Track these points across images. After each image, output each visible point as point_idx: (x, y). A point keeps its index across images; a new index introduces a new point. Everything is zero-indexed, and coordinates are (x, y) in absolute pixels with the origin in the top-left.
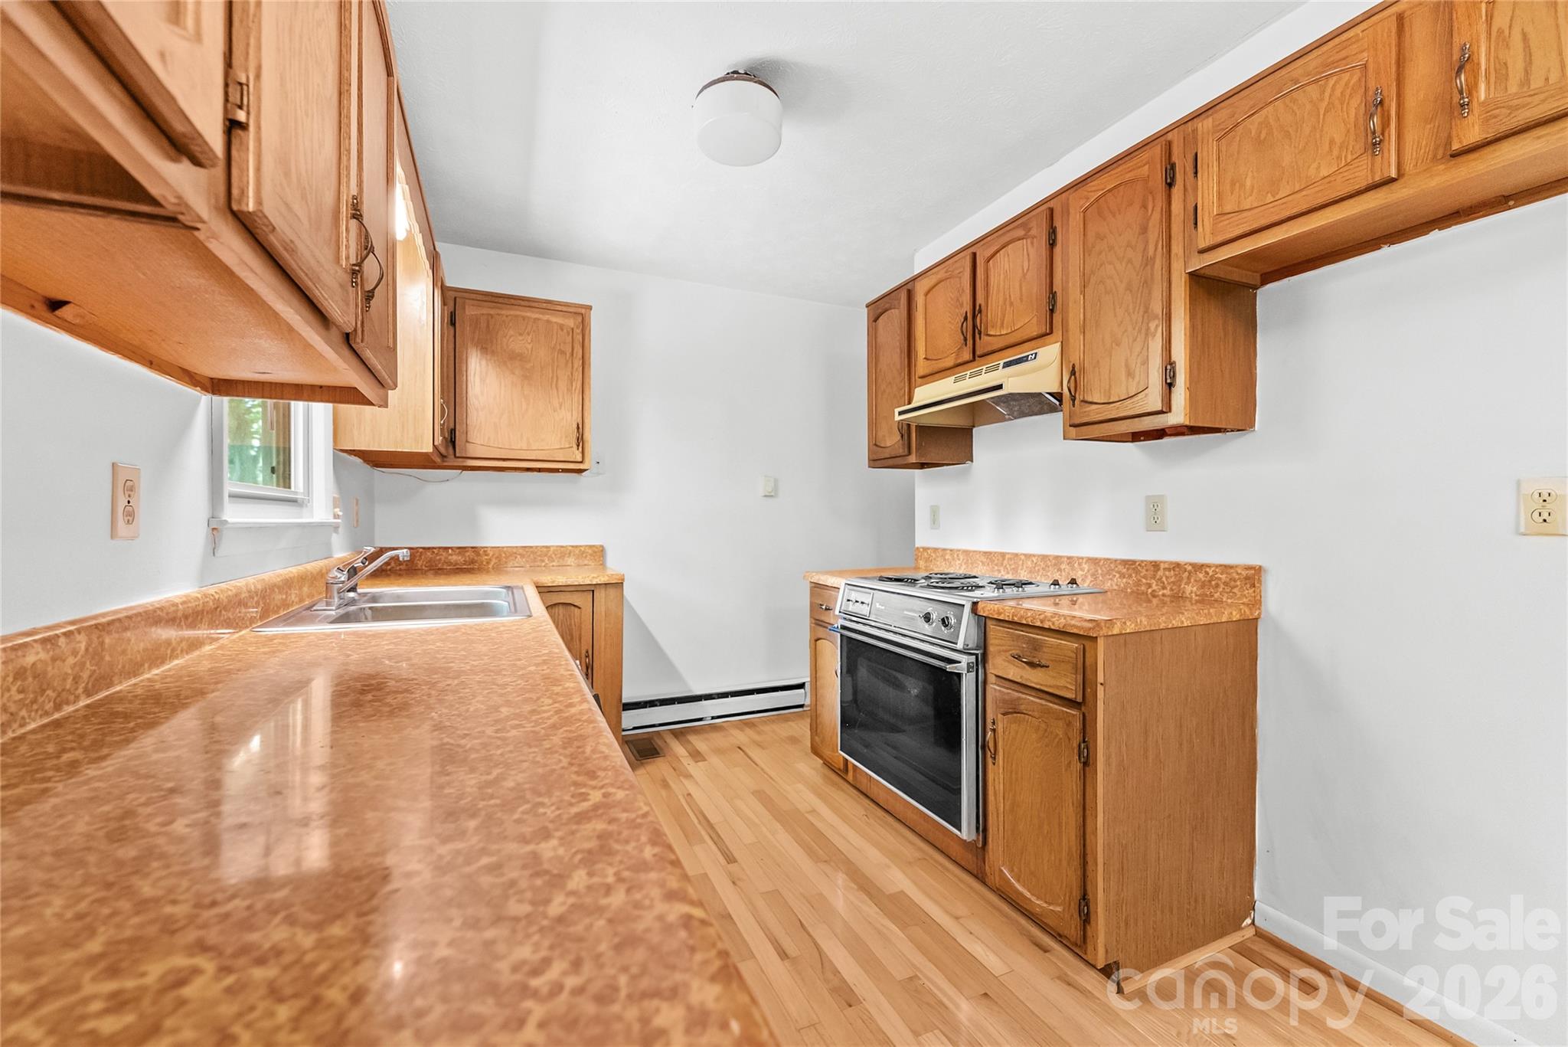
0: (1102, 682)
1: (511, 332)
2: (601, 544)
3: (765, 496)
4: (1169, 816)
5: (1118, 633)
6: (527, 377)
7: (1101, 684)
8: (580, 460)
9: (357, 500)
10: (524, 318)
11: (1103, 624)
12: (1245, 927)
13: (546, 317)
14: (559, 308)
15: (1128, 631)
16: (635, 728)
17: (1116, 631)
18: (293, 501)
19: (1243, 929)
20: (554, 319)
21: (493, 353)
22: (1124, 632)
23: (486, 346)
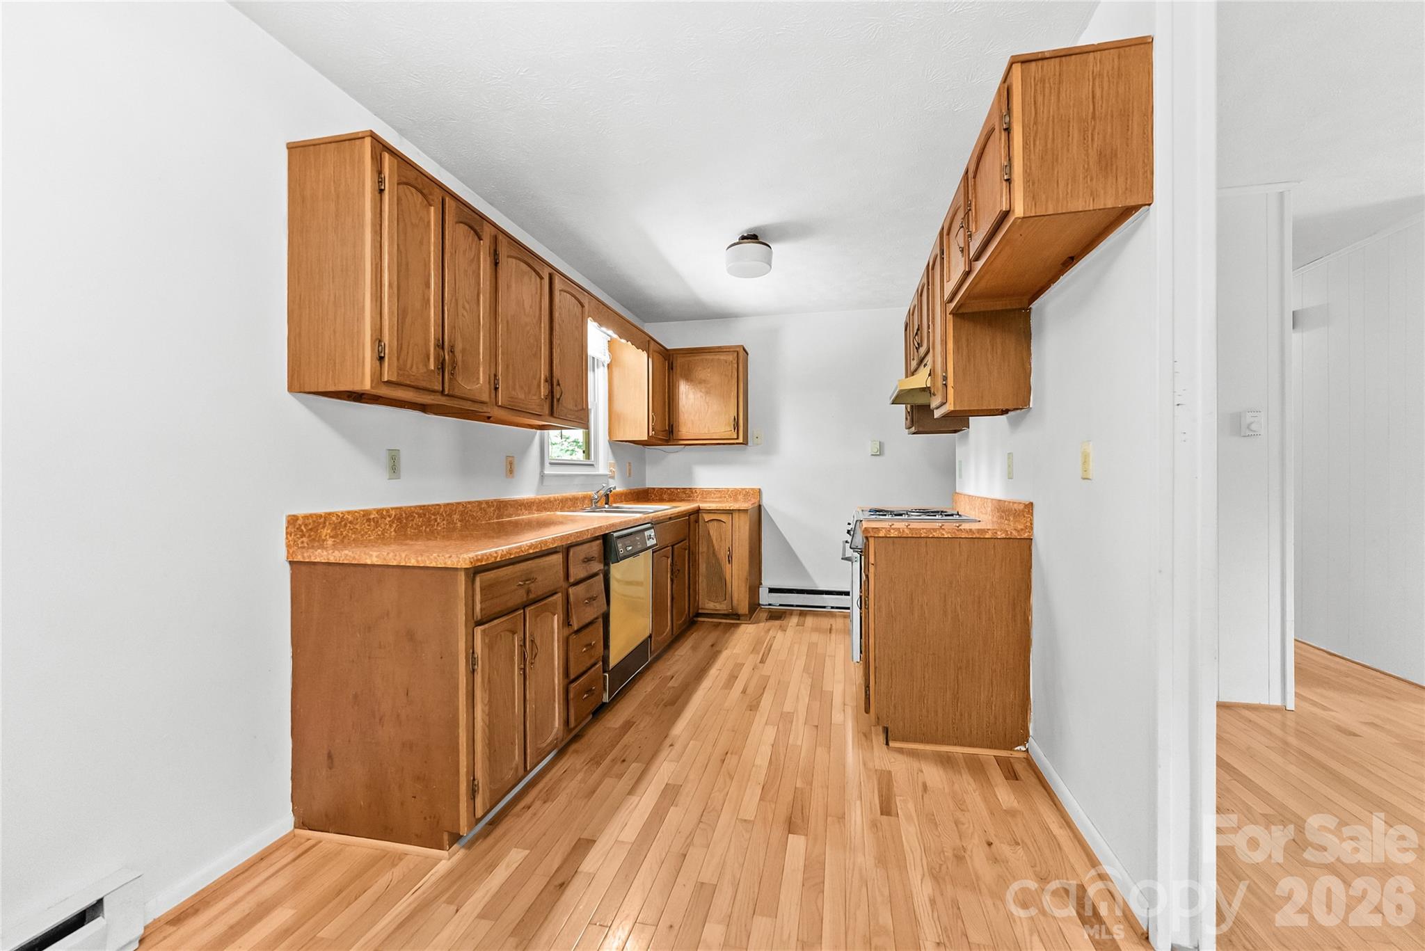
0: (873, 562)
1: (700, 368)
2: (758, 487)
3: (872, 455)
4: (934, 654)
5: (884, 535)
6: (707, 393)
7: (873, 564)
8: (736, 437)
9: (629, 463)
10: (706, 360)
11: (870, 530)
12: (1017, 750)
13: (717, 357)
14: (725, 350)
15: (892, 535)
16: (780, 605)
17: (881, 534)
18: (592, 465)
19: (1014, 751)
20: (722, 358)
21: (692, 381)
22: (888, 536)
23: (688, 378)
